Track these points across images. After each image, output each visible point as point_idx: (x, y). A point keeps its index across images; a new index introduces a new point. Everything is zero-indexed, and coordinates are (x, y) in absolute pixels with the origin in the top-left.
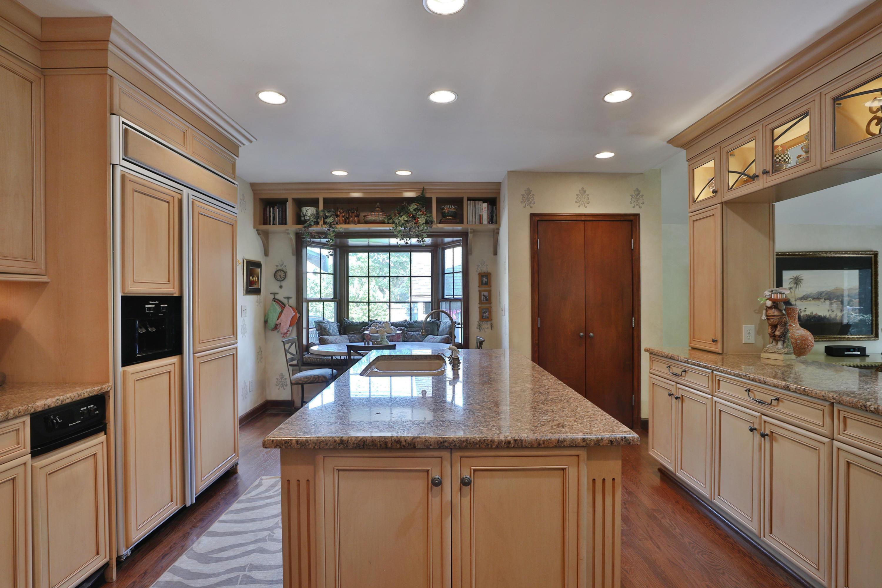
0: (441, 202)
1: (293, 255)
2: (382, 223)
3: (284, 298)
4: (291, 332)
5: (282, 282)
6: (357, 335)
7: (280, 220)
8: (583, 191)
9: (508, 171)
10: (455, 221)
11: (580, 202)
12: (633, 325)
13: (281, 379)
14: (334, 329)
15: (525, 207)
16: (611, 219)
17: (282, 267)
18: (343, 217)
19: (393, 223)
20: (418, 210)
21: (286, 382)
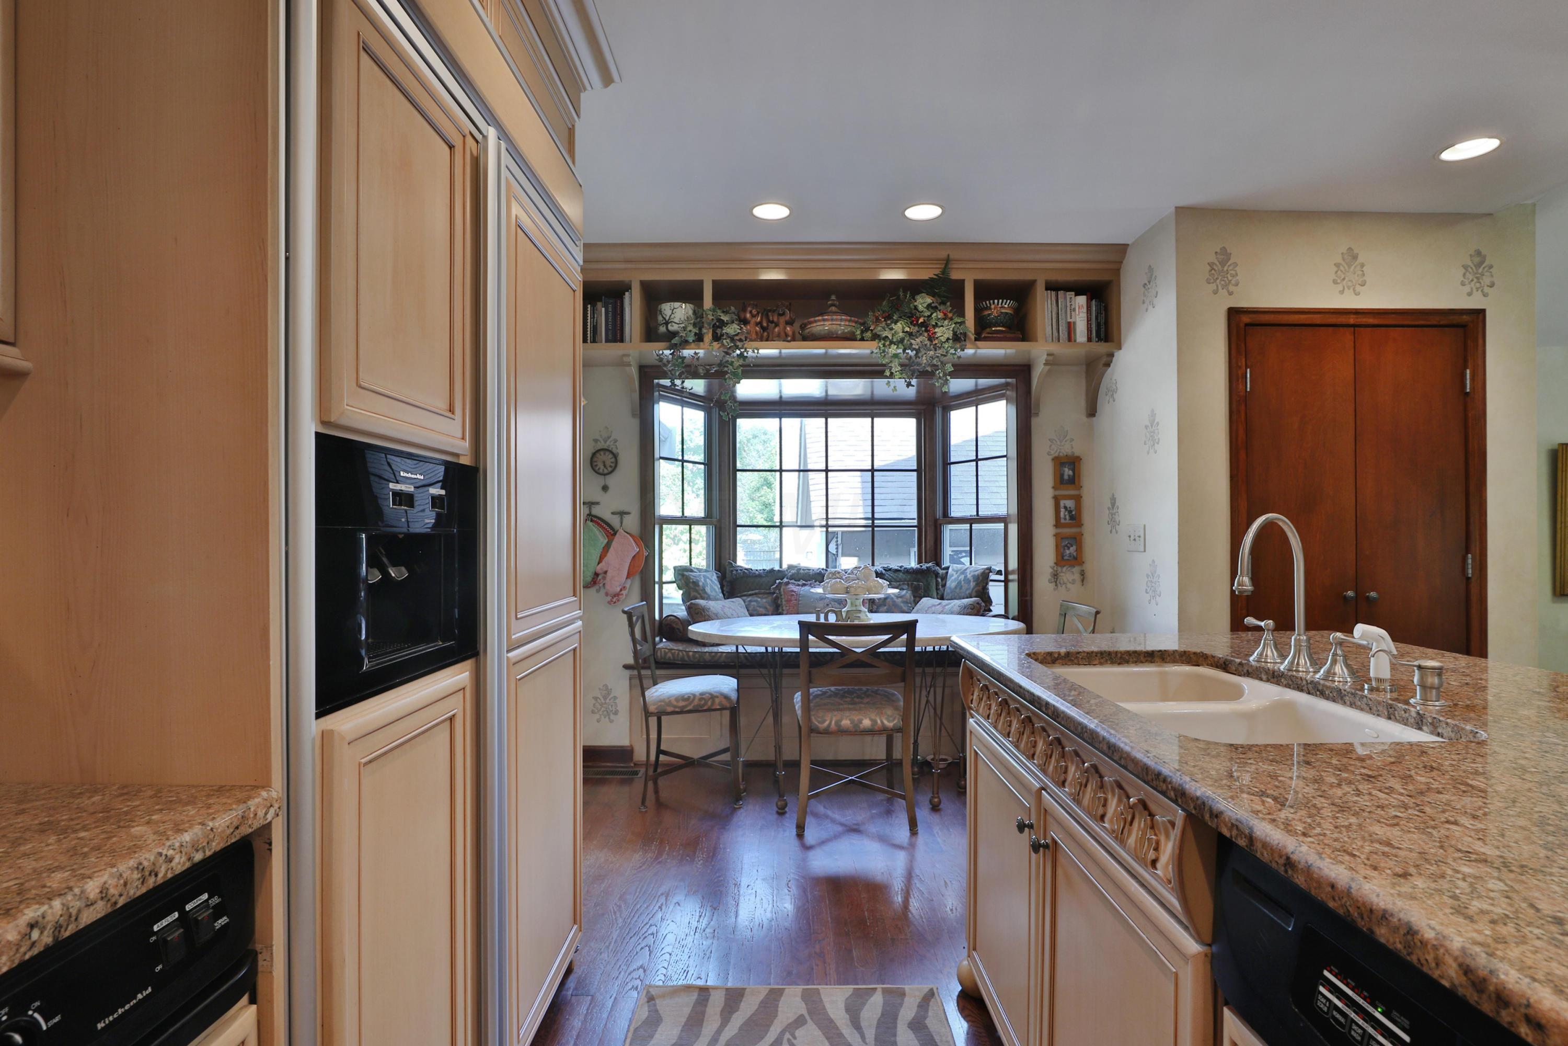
0: (985, 291)
1: (634, 415)
2: (849, 338)
3: (613, 513)
4: (629, 592)
5: (607, 476)
6: (762, 598)
7: (610, 333)
8: (1353, 256)
9: (1176, 207)
10: (1012, 335)
11: (1344, 282)
12: (1470, 571)
13: (605, 698)
14: (712, 583)
15: (1215, 292)
16: (1417, 323)
17: (608, 443)
18: (757, 324)
19: (876, 337)
20: (933, 308)
21: (616, 705)
